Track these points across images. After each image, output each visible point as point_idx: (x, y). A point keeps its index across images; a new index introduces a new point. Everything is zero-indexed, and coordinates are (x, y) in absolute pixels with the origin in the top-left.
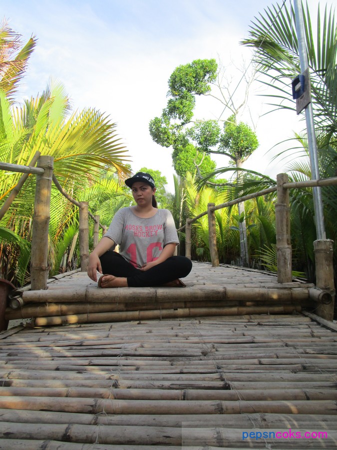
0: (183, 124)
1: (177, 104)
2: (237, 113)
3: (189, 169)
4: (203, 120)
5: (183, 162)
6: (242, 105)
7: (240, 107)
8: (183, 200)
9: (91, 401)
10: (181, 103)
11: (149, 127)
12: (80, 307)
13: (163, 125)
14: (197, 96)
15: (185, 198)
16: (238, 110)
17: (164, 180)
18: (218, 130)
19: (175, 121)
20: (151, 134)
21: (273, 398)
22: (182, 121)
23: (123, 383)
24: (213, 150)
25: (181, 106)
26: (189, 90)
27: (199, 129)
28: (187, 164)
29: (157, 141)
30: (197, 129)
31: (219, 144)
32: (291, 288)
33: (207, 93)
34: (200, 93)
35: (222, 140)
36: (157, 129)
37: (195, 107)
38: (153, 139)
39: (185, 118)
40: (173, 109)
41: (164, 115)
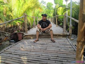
9: (30, 50)
12: (32, 36)
21: (50, 51)
23: (35, 48)
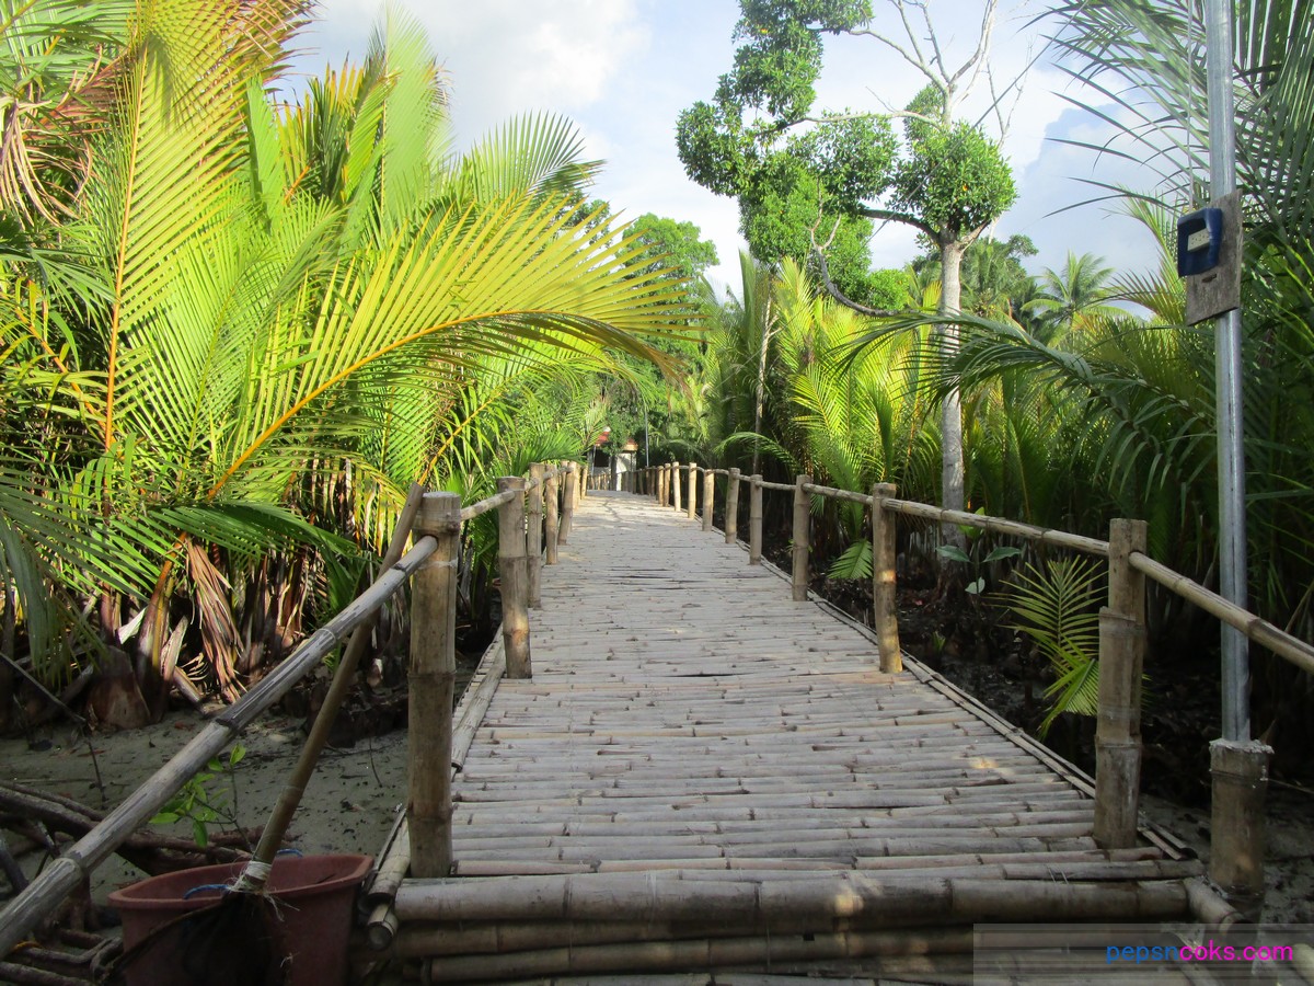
0: (781, 126)
1: (767, 65)
2: (951, 91)
3: (790, 240)
4: (845, 116)
5: (772, 219)
6: (968, 65)
7: (961, 72)
8: (768, 335)
10: (780, 64)
11: (677, 133)
13: (721, 131)
14: (827, 38)
15: (775, 326)
16: (956, 83)
17: (707, 254)
18: (891, 146)
19: (756, 115)
20: (681, 156)
22: (779, 116)
24: (872, 208)
25: (779, 74)
26: (803, 19)
27: (831, 142)
28: (783, 227)
29: (699, 178)
30: (825, 144)
31: (891, 190)
32: (1135, 880)
33: (857, 28)
34: (837, 27)
35: (899, 181)
36: (704, 143)
37: (822, 72)
38: (690, 173)
39: (788, 107)
40: (750, 82)
41: (723, 95)
